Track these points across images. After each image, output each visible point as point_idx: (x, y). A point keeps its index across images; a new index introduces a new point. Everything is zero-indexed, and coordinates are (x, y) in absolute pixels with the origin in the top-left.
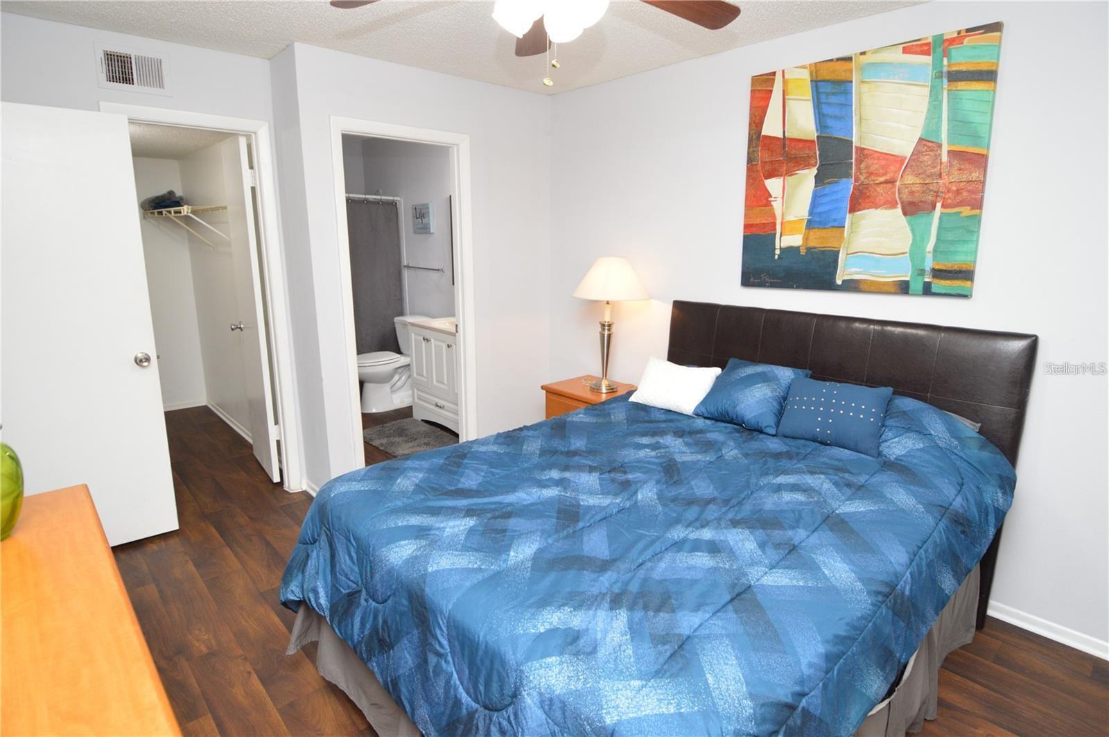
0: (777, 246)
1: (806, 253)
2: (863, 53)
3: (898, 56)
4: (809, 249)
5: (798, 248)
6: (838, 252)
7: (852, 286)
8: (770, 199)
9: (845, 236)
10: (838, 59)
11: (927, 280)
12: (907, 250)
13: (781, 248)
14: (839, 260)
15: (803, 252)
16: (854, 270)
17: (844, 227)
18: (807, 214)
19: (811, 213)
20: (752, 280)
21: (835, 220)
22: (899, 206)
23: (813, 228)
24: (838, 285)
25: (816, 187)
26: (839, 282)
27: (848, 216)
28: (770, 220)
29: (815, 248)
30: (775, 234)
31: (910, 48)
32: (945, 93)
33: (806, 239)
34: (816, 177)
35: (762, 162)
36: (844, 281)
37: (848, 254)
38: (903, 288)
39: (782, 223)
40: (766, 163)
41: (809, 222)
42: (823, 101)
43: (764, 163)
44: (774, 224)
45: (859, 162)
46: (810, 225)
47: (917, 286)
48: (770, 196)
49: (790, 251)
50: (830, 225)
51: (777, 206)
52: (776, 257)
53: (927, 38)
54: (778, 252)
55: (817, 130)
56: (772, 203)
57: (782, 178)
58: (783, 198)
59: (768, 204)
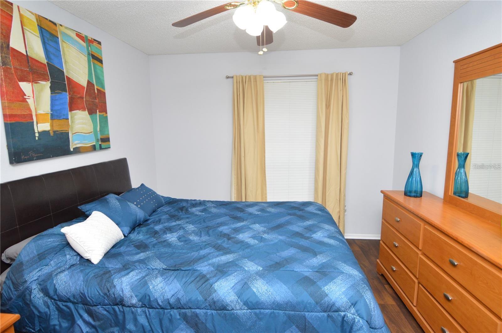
0: (36, 131)
1: (54, 134)
2: (61, 25)
3: (74, 35)
4: (54, 132)
5: (49, 131)
6: (69, 133)
7: (78, 151)
8: (25, 97)
9: (70, 124)
10: (50, 21)
11: (100, 143)
12: (92, 131)
13: (39, 132)
14: (70, 137)
15: (52, 134)
16: (76, 142)
17: (68, 119)
18: (50, 110)
19: (52, 110)
20: (23, 157)
21: (64, 115)
22: (87, 110)
23: (54, 119)
24: (72, 151)
25: (51, 94)
26: (72, 150)
27: (69, 113)
28: (27, 112)
29: (58, 131)
30: (33, 122)
31: (79, 35)
32: (92, 63)
33: (52, 126)
34: (51, 87)
35: (14, 68)
36: (74, 149)
37: (73, 134)
38: (94, 148)
39: (36, 115)
40: (17, 69)
41: (52, 115)
42: (46, 41)
43: (16, 69)
44: (31, 115)
45: (69, 84)
46: (53, 117)
47: (97, 147)
48: (25, 95)
49: (44, 133)
50: (62, 117)
51: (30, 102)
52: (37, 138)
53: (83, 34)
54: (37, 135)
55: (46, 59)
56: (27, 100)
57: (31, 84)
58: (33, 97)
59: (24, 100)
